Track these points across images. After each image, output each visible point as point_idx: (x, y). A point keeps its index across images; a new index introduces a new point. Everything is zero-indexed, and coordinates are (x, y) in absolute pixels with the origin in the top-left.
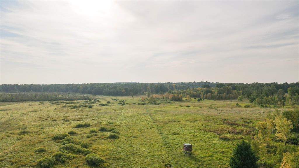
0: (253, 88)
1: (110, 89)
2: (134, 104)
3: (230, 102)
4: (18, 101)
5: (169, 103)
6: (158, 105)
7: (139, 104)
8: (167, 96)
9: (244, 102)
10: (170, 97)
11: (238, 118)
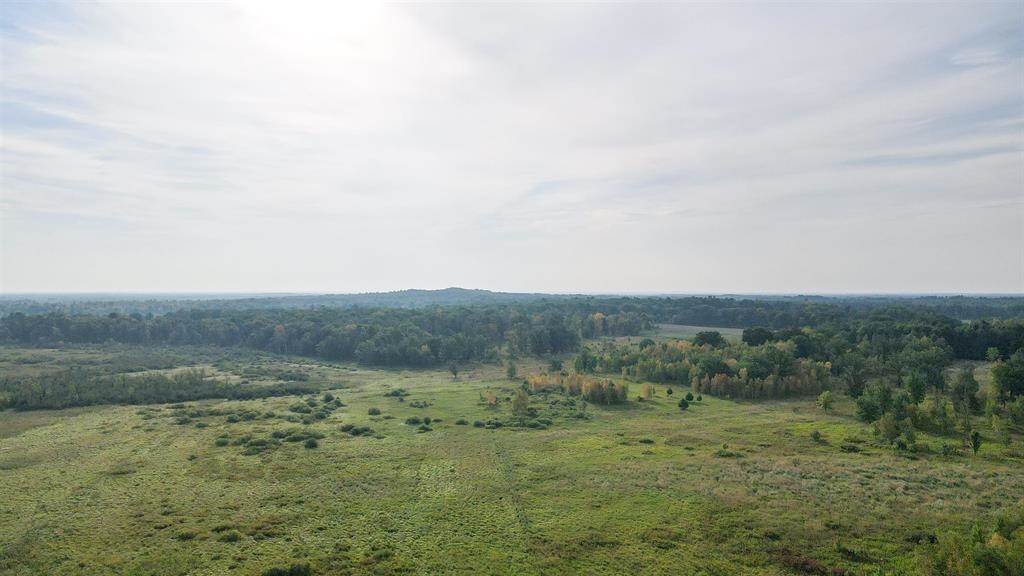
0: (870, 338)
1: (378, 344)
2: (462, 423)
3: (791, 415)
4: (64, 407)
5: (581, 417)
6: (544, 428)
7: (478, 425)
8: (575, 383)
9: (836, 414)
10: (583, 391)
11: (817, 525)
